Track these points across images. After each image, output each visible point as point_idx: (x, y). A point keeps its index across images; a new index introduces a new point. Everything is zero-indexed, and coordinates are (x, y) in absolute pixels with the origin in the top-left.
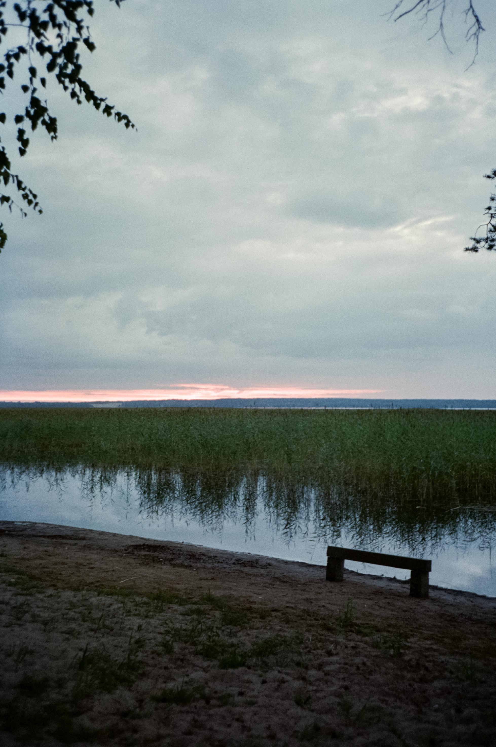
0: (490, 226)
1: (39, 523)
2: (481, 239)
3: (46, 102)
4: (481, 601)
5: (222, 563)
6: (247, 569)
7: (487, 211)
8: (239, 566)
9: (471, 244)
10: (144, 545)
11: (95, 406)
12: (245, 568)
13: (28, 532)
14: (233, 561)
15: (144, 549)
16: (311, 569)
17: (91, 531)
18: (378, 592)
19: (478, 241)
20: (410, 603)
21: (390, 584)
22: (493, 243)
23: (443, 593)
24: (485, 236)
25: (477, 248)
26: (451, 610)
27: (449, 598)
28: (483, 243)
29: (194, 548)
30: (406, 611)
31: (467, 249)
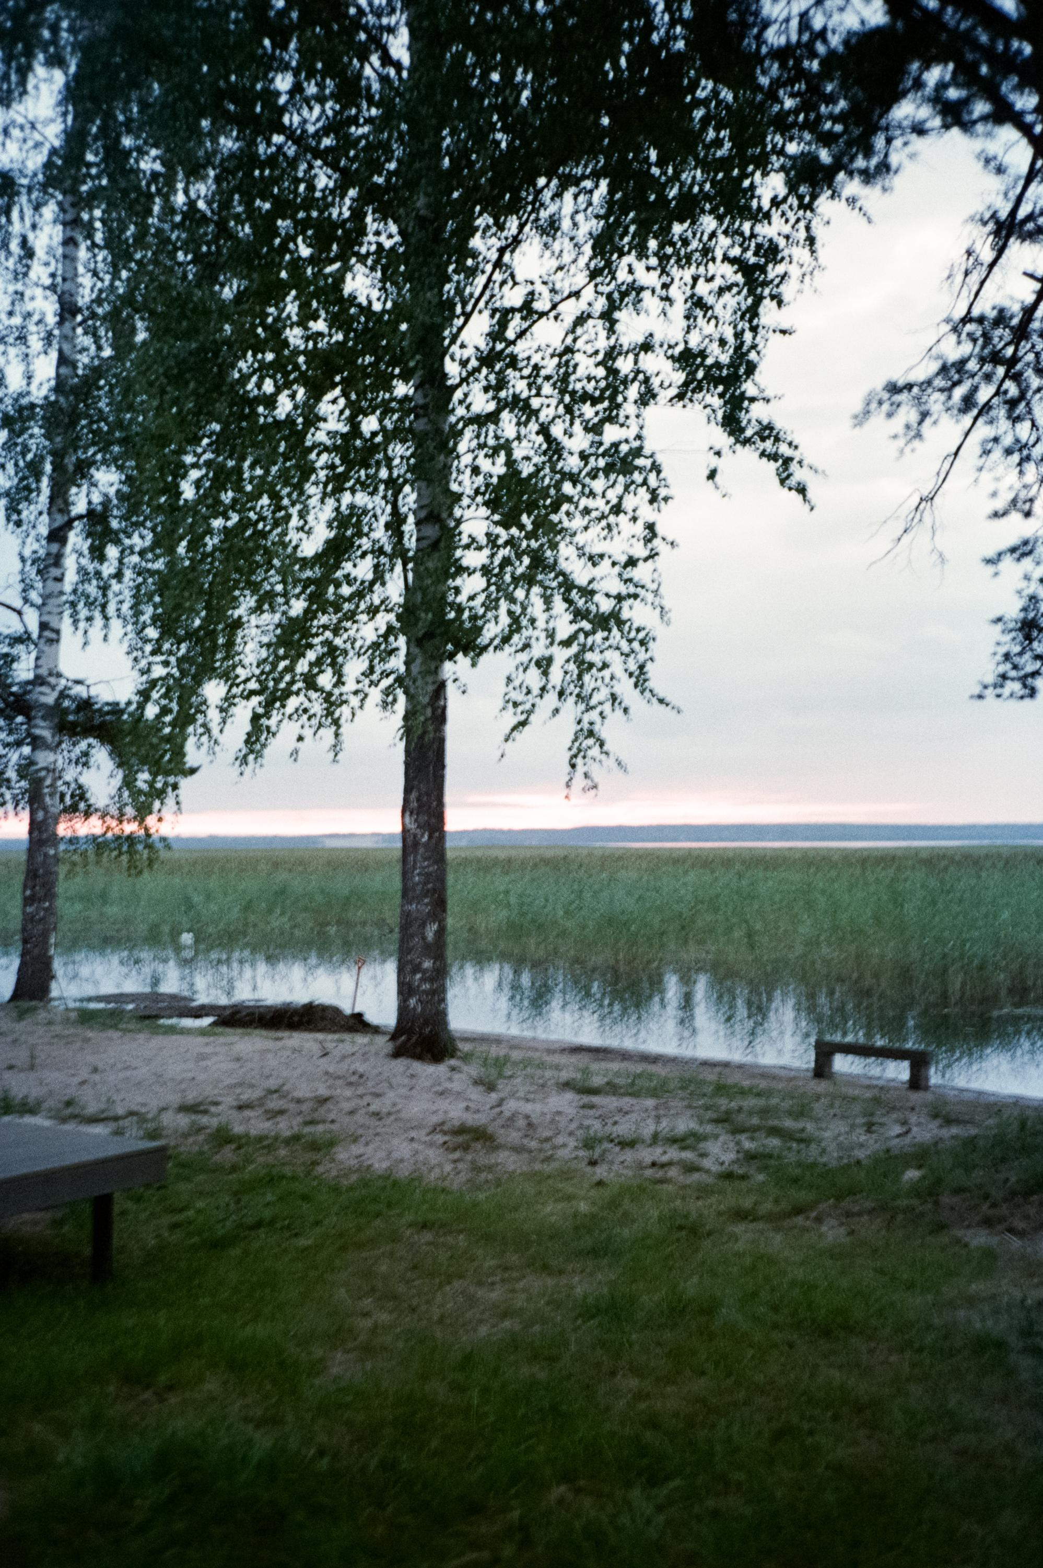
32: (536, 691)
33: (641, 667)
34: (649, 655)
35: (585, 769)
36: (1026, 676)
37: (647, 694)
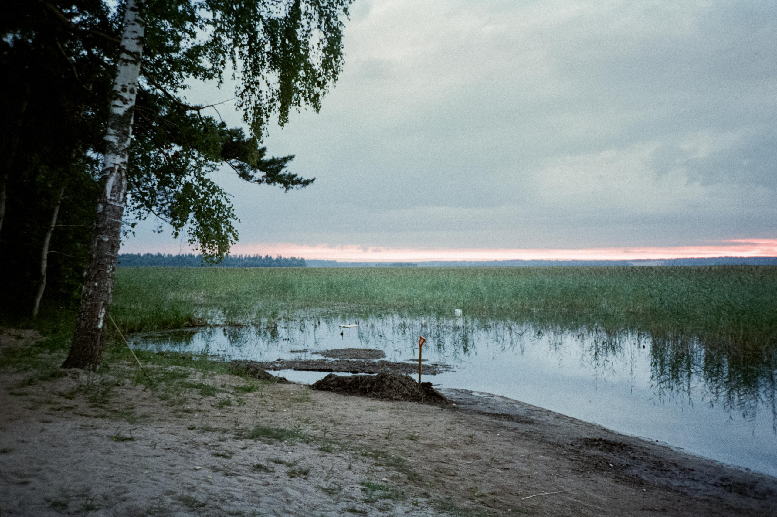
1: (497, 396)
5: (697, 481)
8: (721, 489)
11: (635, 264)
12: (729, 495)
13: (477, 406)
14: (716, 480)
15: (597, 445)
29: (668, 452)
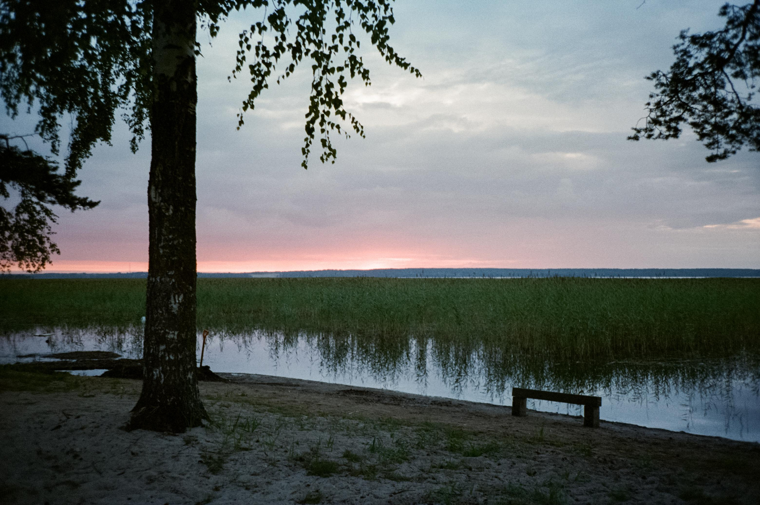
0: (649, 119)
2: (641, 129)
3: (361, 58)
4: (642, 430)
5: (421, 403)
6: (444, 408)
7: (647, 106)
8: (436, 405)
9: (633, 133)
10: (351, 390)
12: (442, 407)
13: (247, 380)
14: (430, 402)
15: (352, 393)
16: (497, 408)
17: (301, 380)
18: (556, 424)
19: (639, 131)
20: (585, 430)
21: (565, 418)
22: (651, 133)
23: (611, 425)
24: (645, 127)
25: (638, 137)
26: (620, 436)
27: (617, 428)
28: (643, 133)
30: (583, 435)
31: (629, 138)
32: (272, 51)
33: (381, 23)
34: (389, 13)
35: (324, 136)
36: (671, 120)
37: (385, 51)
